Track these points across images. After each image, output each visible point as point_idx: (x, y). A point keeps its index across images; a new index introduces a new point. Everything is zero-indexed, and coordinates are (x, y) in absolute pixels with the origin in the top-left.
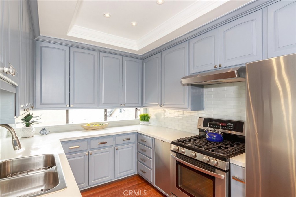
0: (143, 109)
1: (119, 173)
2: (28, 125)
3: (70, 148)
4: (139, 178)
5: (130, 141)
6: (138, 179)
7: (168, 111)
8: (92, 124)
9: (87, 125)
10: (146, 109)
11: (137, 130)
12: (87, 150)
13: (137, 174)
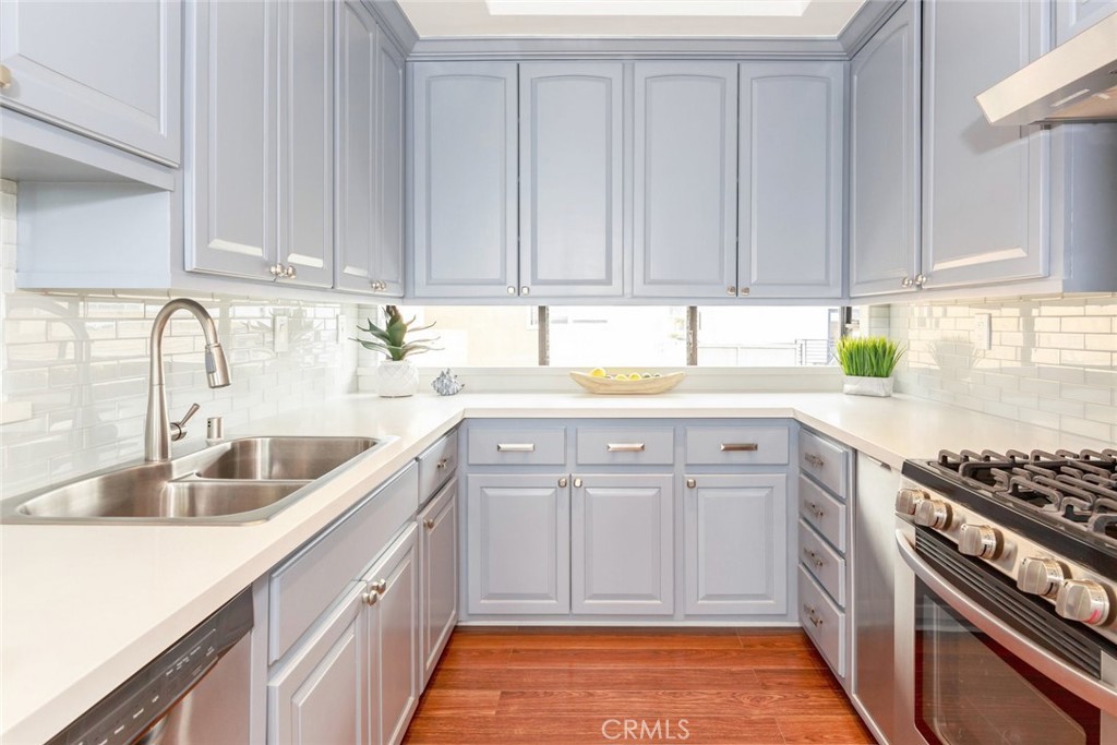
0: (871, 307)
1: (703, 599)
2: (397, 356)
3: (499, 448)
4: (804, 649)
5: (757, 457)
6: (795, 649)
7: (986, 318)
8: (612, 371)
9: (589, 375)
10: (889, 306)
11: (794, 410)
12: (564, 465)
13: (802, 628)
